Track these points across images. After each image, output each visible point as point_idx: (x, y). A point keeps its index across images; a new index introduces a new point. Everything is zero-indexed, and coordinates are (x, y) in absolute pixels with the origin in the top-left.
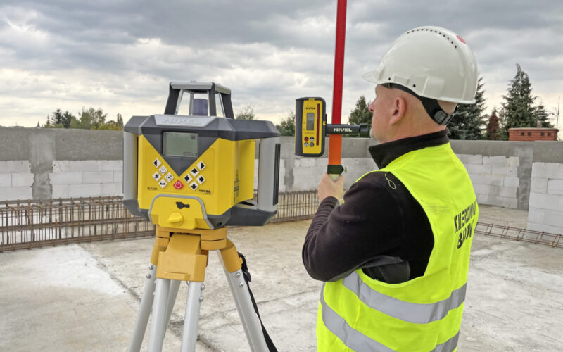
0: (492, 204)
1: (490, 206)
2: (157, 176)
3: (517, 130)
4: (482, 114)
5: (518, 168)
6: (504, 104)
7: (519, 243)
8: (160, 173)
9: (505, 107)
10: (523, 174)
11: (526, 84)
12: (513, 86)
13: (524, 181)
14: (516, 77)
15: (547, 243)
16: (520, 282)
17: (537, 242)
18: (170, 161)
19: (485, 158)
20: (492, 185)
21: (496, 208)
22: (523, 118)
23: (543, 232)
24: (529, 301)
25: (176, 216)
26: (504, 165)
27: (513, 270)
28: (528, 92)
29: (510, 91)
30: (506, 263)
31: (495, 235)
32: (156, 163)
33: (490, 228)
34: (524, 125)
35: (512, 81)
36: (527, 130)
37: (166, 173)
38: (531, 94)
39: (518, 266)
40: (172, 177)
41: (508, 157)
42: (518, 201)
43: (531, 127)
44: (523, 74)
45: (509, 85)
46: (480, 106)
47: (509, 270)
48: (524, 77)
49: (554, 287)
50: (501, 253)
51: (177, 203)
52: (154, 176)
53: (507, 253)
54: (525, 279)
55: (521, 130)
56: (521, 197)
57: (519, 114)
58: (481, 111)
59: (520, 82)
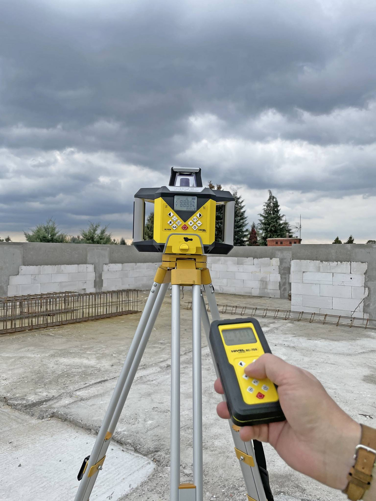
0: (261, 295)
1: (261, 297)
2: (170, 222)
3: (273, 240)
4: (244, 229)
5: (279, 266)
6: (261, 221)
7: (286, 321)
8: (173, 220)
9: (262, 223)
10: (282, 271)
11: (276, 205)
12: (267, 207)
13: (283, 276)
14: (269, 200)
15: (305, 320)
16: (294, 347)
17: (299, 320)
18: (178, 213)
19: (255, 260)
20: (261, 281)
21: (265, 298)
22: (275, 231)
23: (303, 312)
24: (303, 359)
25: (185, 246)
26: (269, 265)
27: (287, 339)
28: (278, 211)
29: (265, 211)
30: (281, 335)
31: (269, 317)
32: (170, 214)
33: (265, 311)
34: (276, 236)
35: (266, 203)
36: (279, 240)
37: (176, 220)
38: (279, 213)
39: (290, 338)
40: (181, 223)
41: (271, 259)
42: (281, 292)
43: (281, 237)
44: (274, 197)
45: (264, 206)
46: (243, 223)
47: (285, 340)
48: (274, 200)
49: (318, 349)
50: (277, 329)
51: (184, 238)
52: (169, 222)
53: (281, 328)
54: (296, 345)
55: (275, 240)
56: (282, 289)
57: (272, 228)
58: (244, 226)
59: (271, 204)
